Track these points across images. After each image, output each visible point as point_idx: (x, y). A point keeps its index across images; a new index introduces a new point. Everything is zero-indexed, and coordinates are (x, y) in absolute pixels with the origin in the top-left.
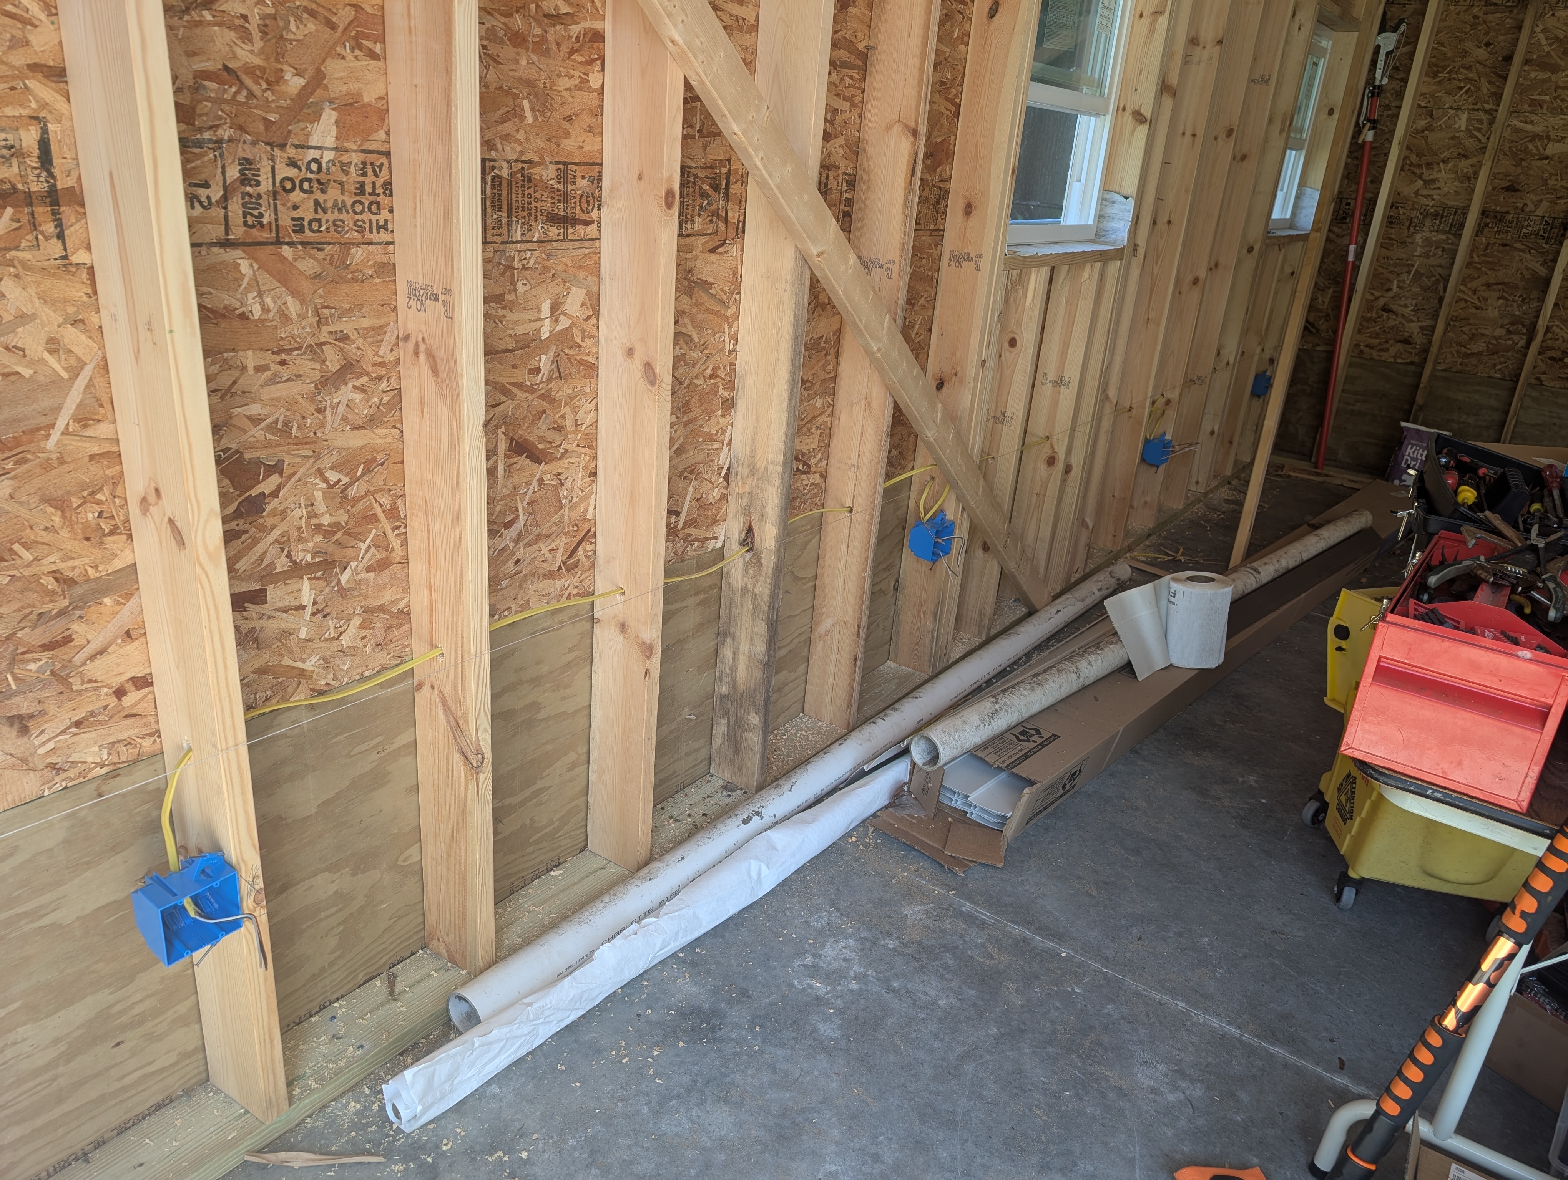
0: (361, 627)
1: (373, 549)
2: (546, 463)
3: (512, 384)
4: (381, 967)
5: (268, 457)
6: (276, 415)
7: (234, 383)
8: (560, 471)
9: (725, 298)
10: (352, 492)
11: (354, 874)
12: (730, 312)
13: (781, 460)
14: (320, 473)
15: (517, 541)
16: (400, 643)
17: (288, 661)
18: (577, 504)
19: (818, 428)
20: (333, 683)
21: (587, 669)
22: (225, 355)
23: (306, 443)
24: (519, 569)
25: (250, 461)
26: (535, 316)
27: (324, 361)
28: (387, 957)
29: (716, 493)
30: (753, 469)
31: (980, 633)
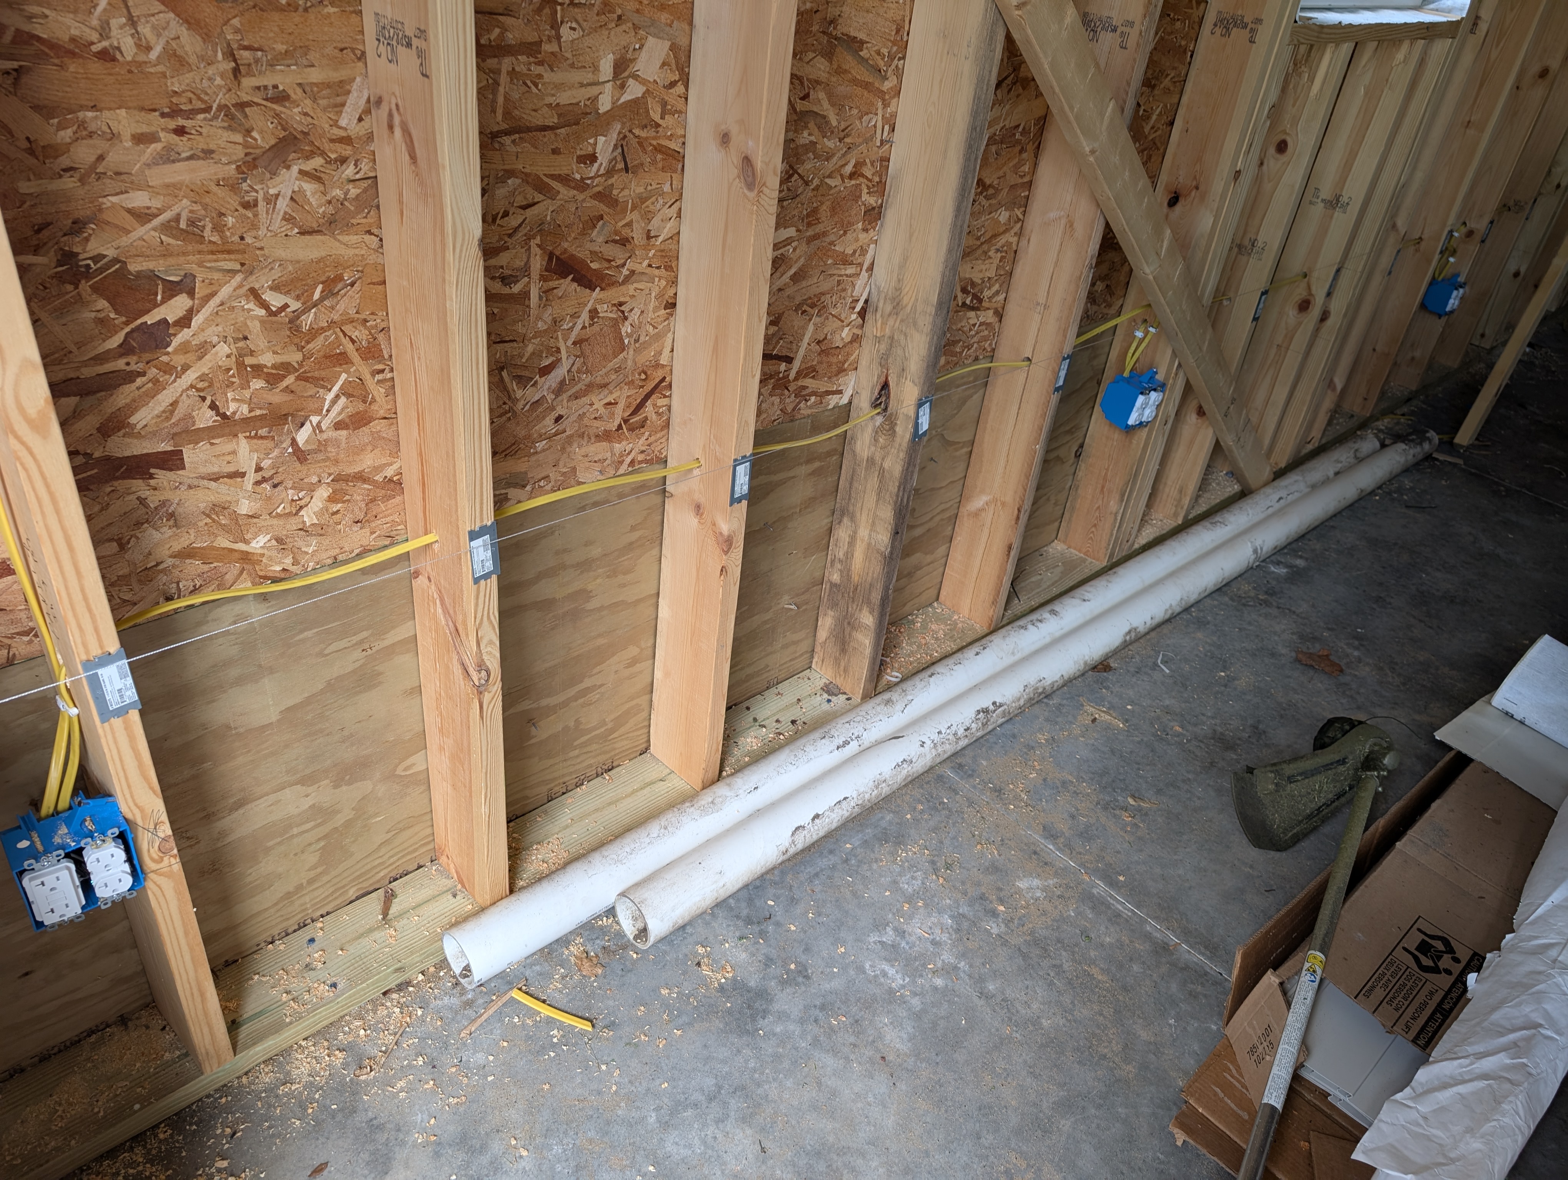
0: (331, 499)
1: (343, 400)
2: (602, 289)
3: (552, 177)
4: (378, 881)
5: (169, 270)
6: (176, 209)
7: (101, 158)
8: (622, 299)
9: (881, 63)
10: (308, 320)
11: (336, 787)
12: (887, 85)
13: (934, 299)
14: (254, 293)
15: (559, 390)
16: (388, 519)
17: (223, 542)
18: (646, 345)
19: (998, 250)
20: (291, 568)
21: (655, 552)
22: (81, 115)
23: (229, 252)
24: (560, 427)
25: (139, 275)
26: (589, 77)
27: (248, 132)
28: (386, 871)
29: (846, 334)
30: (897, 306)
31: (1176, 515)
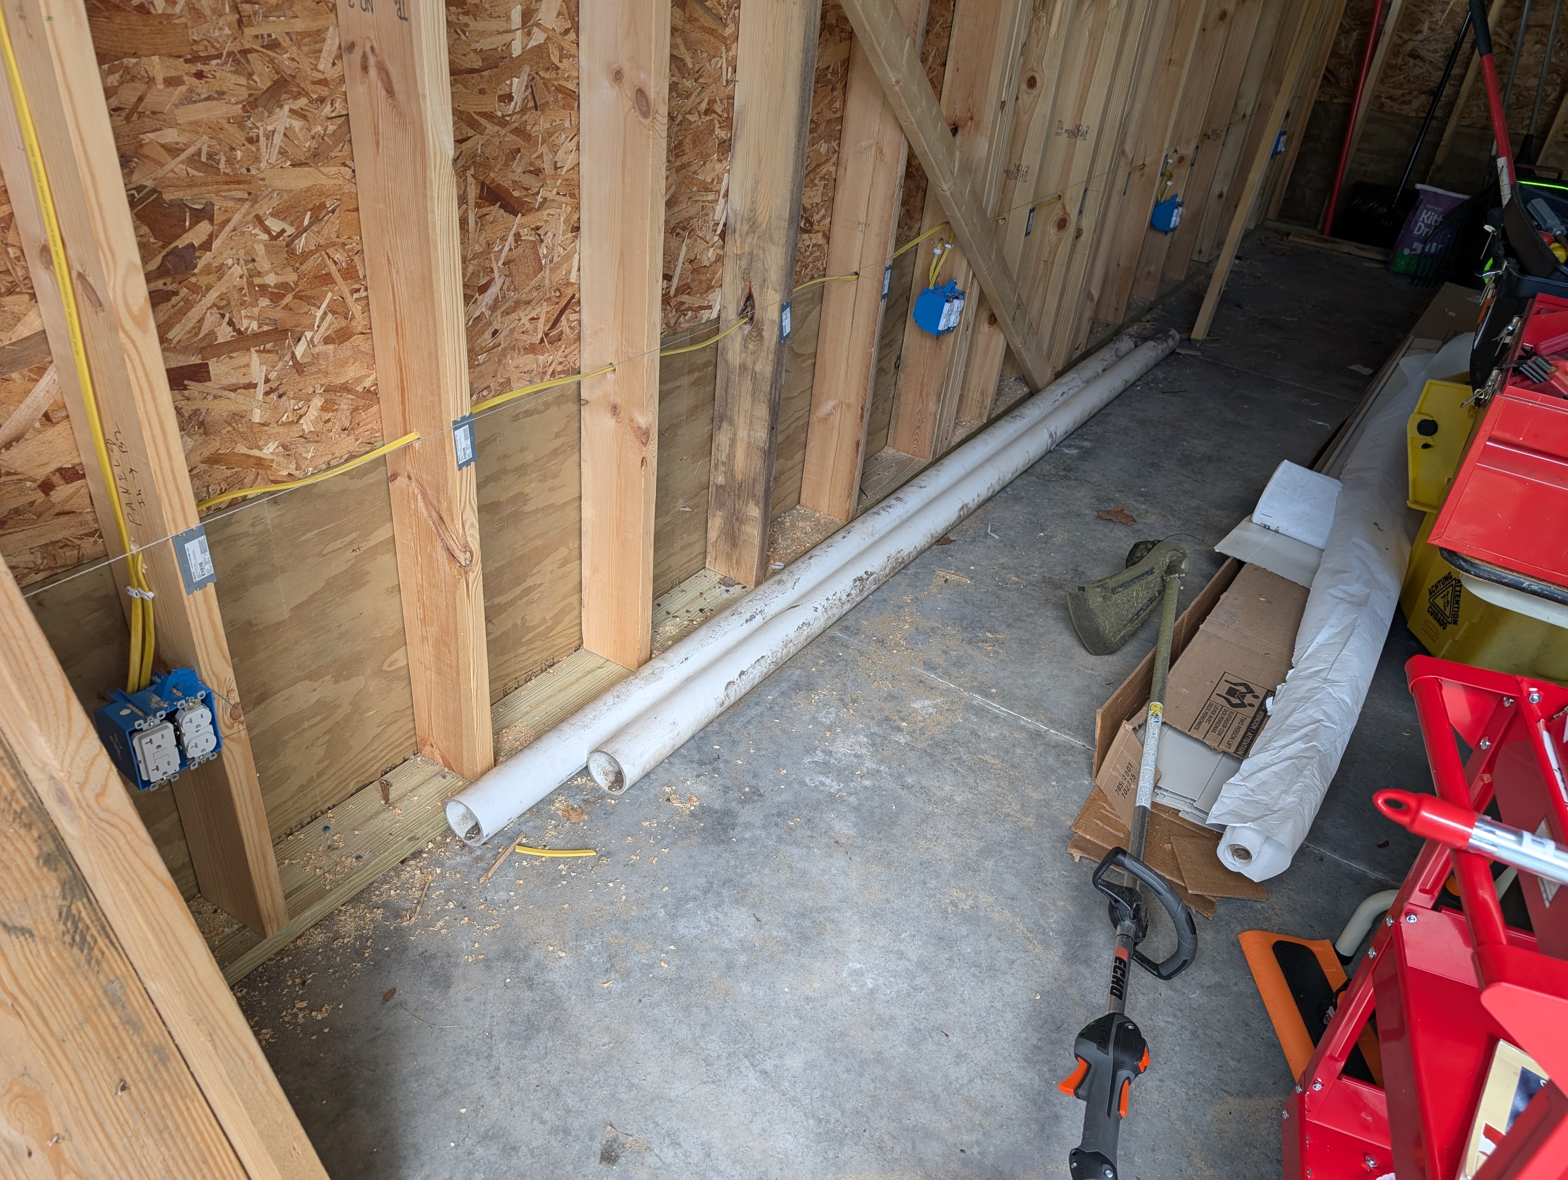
0: (324, 409)
1: (330, 316)
2: (523, 215)
3: (480, 114)
4: (373, 774)
5: (194, 199)
6: (198, 145)
7: (141, 99)
8: (538, 224)
9: (722, 12)
10: (300, 244)
11: (336, 682)
12: (728, 31)
13: (786, 214)
14: (259, 220)
15: (494, 308)
16: (369, 427)
17: (242, 449)
18: (559, 265)
19: (822, 178)
20: (295, 473)
21: (575, 457)
22: (125, 60)
23: (239, 182)
24: (496, 341)
25: (172, 203)
26: (504, 26)
27: (250, 76)
28: (378, 764)
29: (711, 254)
30: (753, 225)
31: (981, 415)
